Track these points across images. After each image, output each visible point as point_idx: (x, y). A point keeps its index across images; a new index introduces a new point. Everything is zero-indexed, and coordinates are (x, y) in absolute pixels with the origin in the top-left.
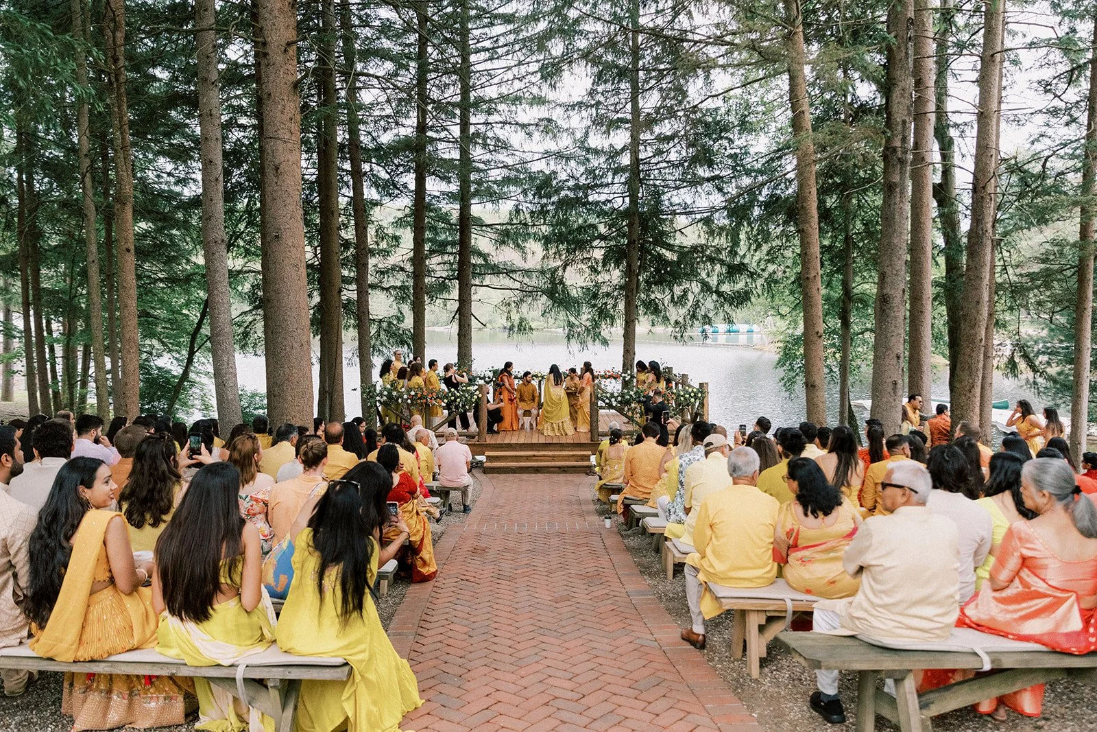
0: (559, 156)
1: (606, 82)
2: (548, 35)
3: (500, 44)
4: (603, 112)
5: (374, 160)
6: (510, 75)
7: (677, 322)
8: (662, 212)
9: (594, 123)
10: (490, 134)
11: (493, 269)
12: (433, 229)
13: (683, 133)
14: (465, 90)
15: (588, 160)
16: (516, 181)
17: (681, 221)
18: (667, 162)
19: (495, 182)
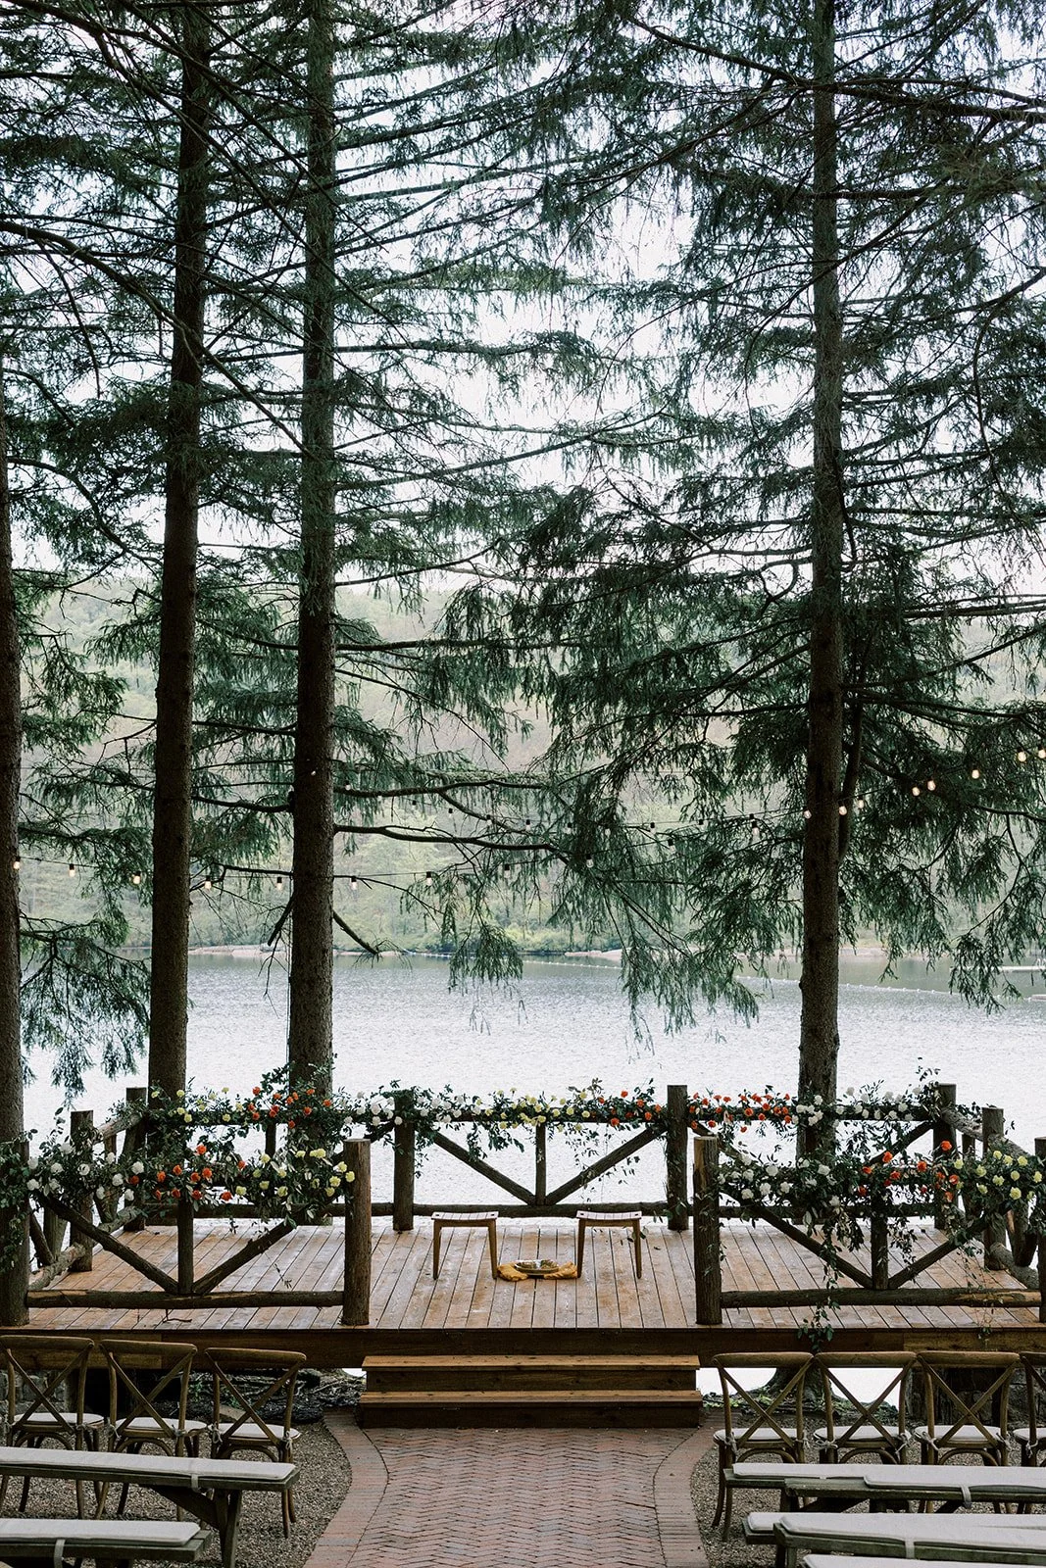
0: (602, 438)
1: (735, 228)
2: (566, 95)
3: (425, 119)
4: (732, 311)
5: (46, 457)
6: (450, 211)
7: (967, 943)
8: (915, 608)
9: (705, 345)
10: (394, 379)
11: (400, 779)
12: (220, 658)
13: (970, 372)
14: (320, 255)
15: (688, 452)
16: (472, 516)
17: (973, 635)
18: (929, 459)
19: (408, 518)
